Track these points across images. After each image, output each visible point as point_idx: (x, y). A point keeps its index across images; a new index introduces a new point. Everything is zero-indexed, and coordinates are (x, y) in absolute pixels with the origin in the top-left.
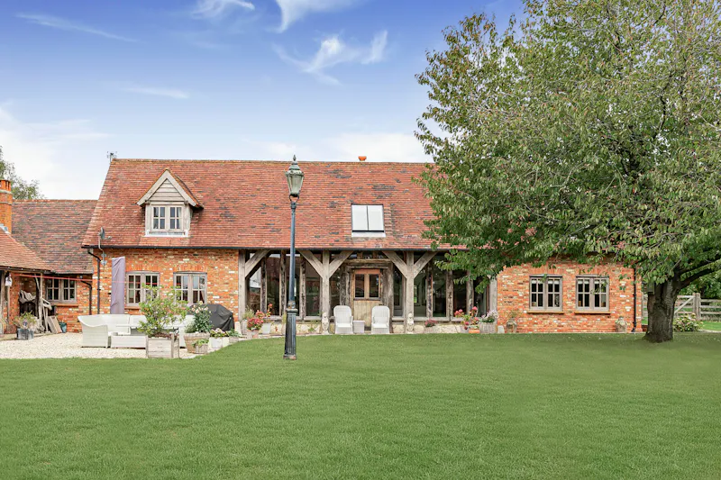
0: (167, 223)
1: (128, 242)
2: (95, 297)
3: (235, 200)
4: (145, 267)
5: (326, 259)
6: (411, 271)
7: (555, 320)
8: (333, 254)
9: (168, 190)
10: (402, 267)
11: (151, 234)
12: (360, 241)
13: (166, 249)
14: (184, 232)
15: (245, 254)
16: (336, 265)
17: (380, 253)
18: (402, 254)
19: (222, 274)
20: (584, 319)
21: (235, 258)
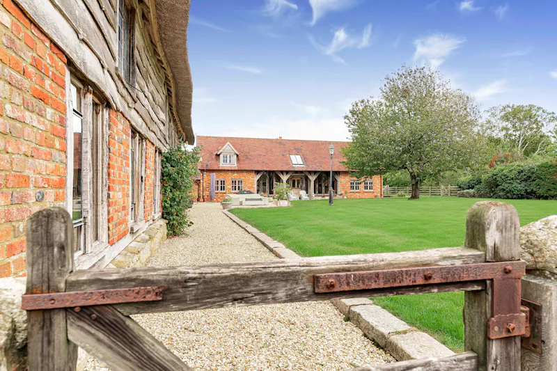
0: (228, 161)
1: (216, 168)
2: (201, 188)
3: (249, 153)
4: (221, 177)
5: (285, 174)
6: (312, 178)
7: (358, 194)
8: (287, 172)
9: (228, 148)
10: (310, 177)
11: (222, 165)
12: (297, 168)
13: (228, 170)
14: (234, 164)
15: (257, 172)
16: (288, 176)
17: (301, 172)
18: (310, 172)
19: (249, 179)
20: (366, 194)
21: (253, 174)
